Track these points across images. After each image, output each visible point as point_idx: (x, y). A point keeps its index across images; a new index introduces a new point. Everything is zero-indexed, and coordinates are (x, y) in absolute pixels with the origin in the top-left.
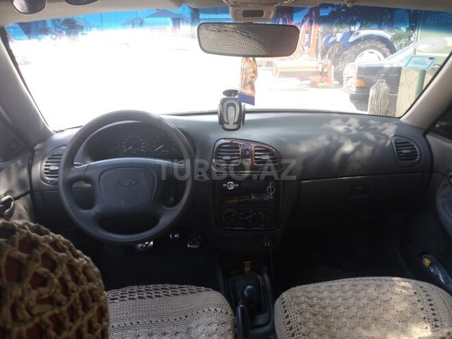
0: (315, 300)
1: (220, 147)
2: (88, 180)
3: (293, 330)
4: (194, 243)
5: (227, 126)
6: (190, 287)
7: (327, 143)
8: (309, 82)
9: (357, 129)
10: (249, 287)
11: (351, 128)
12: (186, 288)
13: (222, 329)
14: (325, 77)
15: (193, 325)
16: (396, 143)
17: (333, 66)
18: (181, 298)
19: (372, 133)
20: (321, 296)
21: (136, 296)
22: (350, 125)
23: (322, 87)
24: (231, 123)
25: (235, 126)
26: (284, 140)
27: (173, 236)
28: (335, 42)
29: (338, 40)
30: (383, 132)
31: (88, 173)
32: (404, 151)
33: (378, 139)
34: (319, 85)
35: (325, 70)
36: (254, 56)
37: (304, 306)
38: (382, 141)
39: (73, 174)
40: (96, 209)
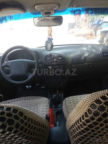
0: (75, 100)
1: (47, 56)
2: (8, 66)
3: (67, 108)
4: (43, 87)
5: (48, 49)
6: (39, 97)
7: (80, 53)
8: (86, 38)
9: (90, 49)
10: (54, 95)
11: (89, 48)
12: (38, 97)
13: (47, 108)
14: (92, 36)
15: (39, 107)
16: (102, 52)
17: (94, 32)
18: (36, 100)
19: (95, 50)
20: (77, 99)
21: (26, 99)
22: (88, 48)
23: (91, 39)
24: (49, 48)
25: (50, 49)
26: (66, 53)
27: (37, 84)
28: (95, 24)
29: (96, 23)
30: (98, 49)
31: (8, 64)
32: (105, 55)
33: (96, 51)
34: (90, 38)
35: (92, 33)
36: (51, 26)
37: (71, 101)
38: (98, 52)
39: (4, 65)
40: (11, 74)
